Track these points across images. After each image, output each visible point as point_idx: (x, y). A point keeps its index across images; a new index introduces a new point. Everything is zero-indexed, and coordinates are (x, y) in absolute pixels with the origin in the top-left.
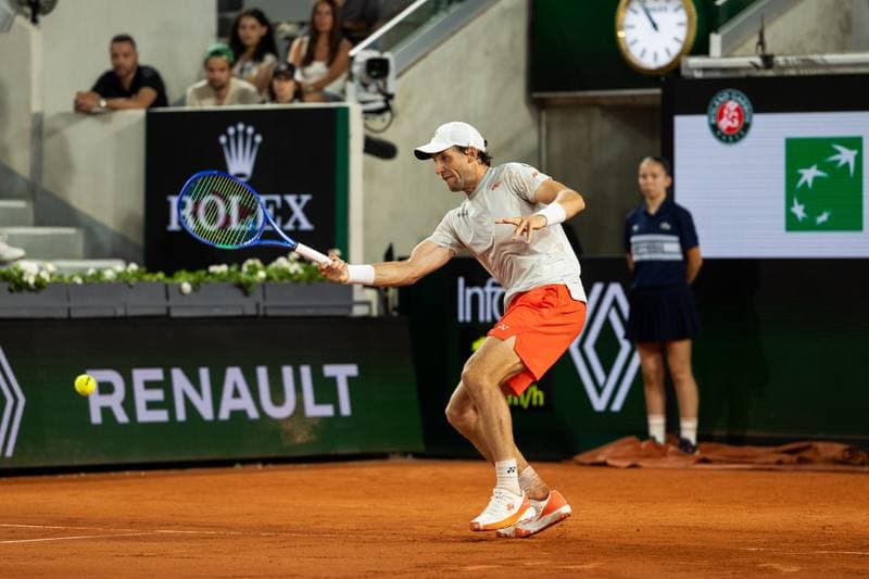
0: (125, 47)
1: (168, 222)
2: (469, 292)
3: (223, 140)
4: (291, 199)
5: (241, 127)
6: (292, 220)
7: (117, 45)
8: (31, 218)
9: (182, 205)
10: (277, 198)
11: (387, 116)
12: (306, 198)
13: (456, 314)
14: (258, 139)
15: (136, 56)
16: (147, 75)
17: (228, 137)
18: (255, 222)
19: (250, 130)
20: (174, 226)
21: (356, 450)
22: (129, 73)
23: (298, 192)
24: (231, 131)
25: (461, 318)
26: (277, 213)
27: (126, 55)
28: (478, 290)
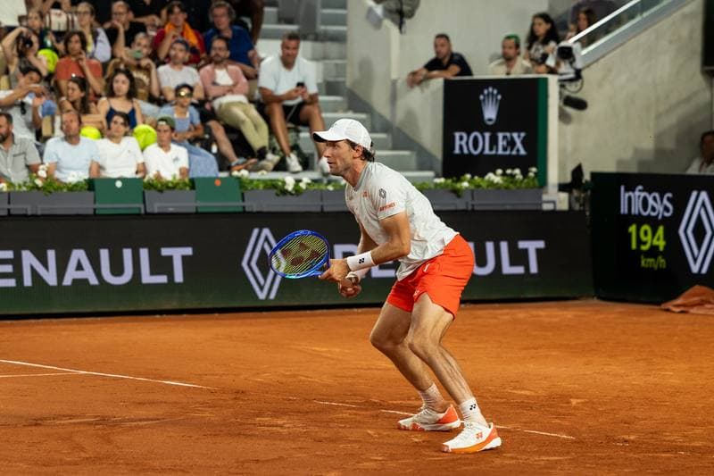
0: (442, 41)
1: (453, 148)
2: (627, 195)
3: (482, 97)
4: (515, 135)
5: (490, 89)
6: (515, 149)
7: (438, 39)
8: (390, 145)
9: (461, 138)
10: (508, 134)
11: (579, 83)
12: (523, 135)
13: (620, 209)
14: (499, 97)
15: (449, 46)
16: (456, 58)
17: (484, 96)
18: (497, 150)
19: (495, 92)
20: (457, 151)
21: (539, 295)
22: (445, 57)
23: (519, 131)
24: (486, 92)
25: (622, 211)
26: (508, 143)
27: (442, 45)
28: (631, 193)
